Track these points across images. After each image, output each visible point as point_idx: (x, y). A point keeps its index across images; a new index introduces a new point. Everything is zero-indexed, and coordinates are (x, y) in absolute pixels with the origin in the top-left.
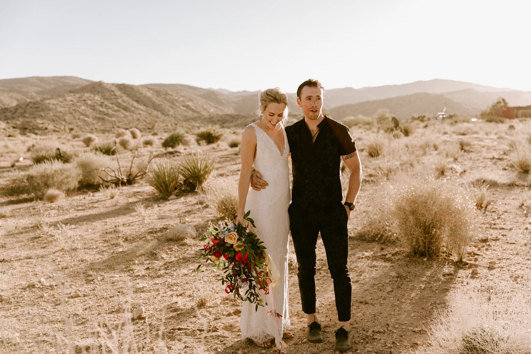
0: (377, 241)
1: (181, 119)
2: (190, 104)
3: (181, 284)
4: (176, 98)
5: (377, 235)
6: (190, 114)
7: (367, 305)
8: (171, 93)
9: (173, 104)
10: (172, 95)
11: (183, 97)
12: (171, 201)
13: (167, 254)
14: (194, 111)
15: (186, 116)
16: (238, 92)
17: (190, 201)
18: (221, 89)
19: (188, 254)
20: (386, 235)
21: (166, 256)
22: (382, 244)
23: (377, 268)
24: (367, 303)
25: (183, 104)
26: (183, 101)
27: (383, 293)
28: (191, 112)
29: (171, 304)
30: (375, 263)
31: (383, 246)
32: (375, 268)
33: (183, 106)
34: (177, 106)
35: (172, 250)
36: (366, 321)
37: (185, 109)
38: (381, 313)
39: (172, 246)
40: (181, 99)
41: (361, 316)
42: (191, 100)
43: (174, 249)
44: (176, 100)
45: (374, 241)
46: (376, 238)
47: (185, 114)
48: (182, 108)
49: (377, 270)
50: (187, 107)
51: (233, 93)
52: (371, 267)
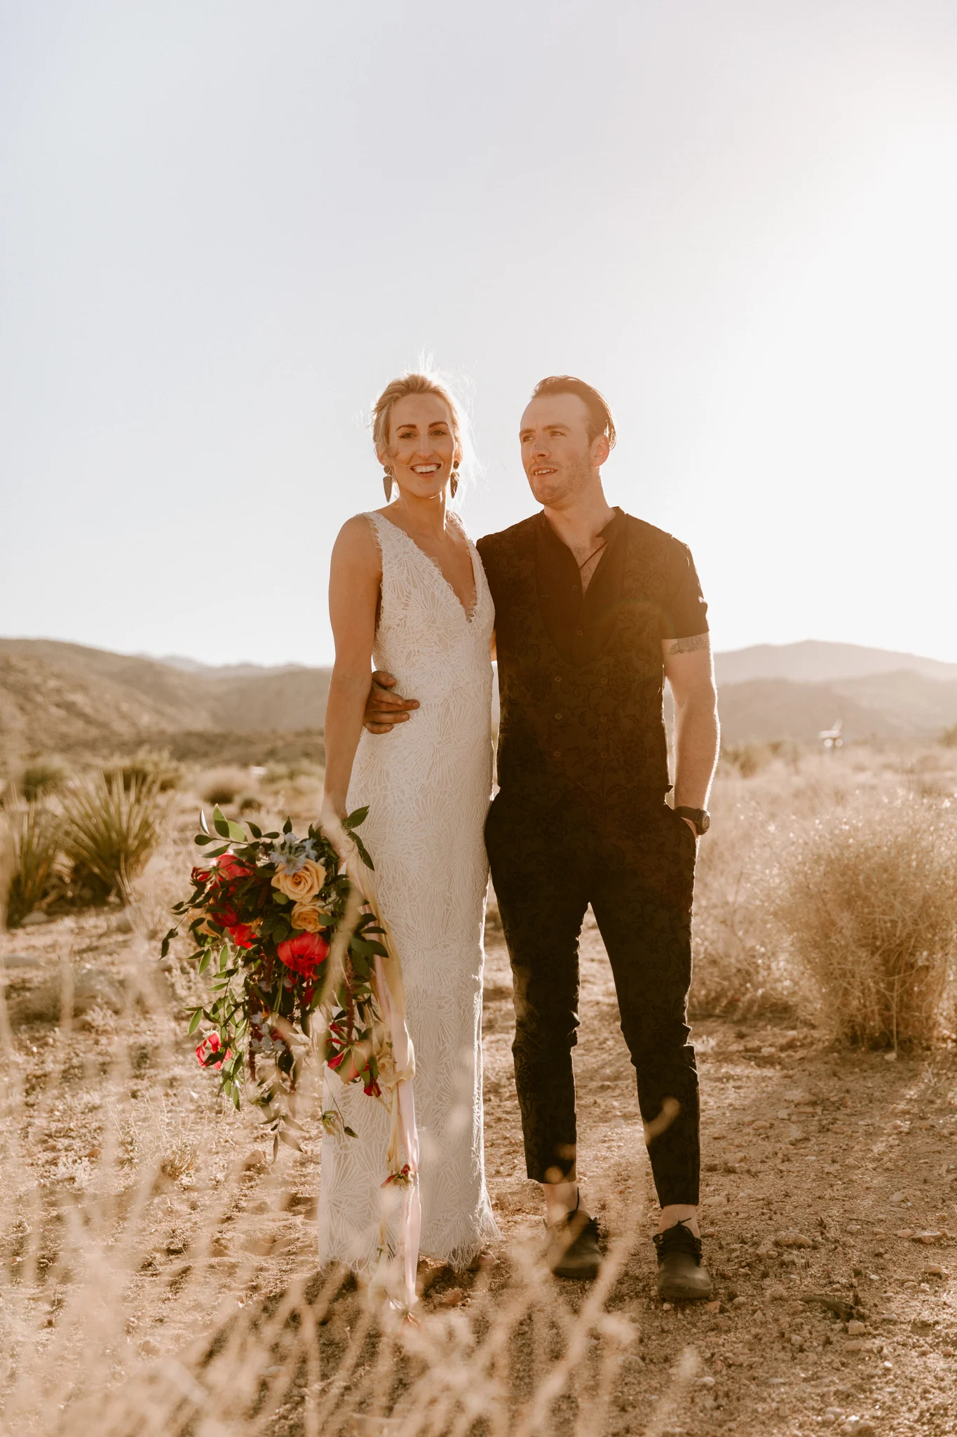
0: (718, 1017)
1: (50, 743)
2: (78, 698)
3: (84, 1130)
4: (37, 680)
5: (717, 999)
6: (76, 728)
7: (732, 1176)
8: (23, 665)
9: (27, 698)
10: (23, 671)
11: (58, 676)
12: (30, 929)
13: (27, 1054)
14: (88, 720)
15: (63, 736)
16: (226, 668)
17: (96, 927)
18: (173, 658)
19: (99, 1054)
20: (748, 996)
21: (25, 1057)
22: (738, 1022)
23: (739, 1083)
24: (730, 1171)
25: (57, 698)
26: (58, 691)
27: (778, 1145)
28: (79, 724)
29: (52, 1183)
30: (726, 1069)
31: (744, 1029)
32: (732, 1083)
33: (58, 705)
34: (38, 706)
35: (46, 1044)
36: (742, 1215)
37: (62, 713)
38: (787, 1195)
39: (42, 1033)
40: (52, 683)
41: (720, 1205)
42: (83, 688)
43: (51, 1041)
44: (37, 688)
45: (710, 1016)
46: (714, 1008)
47: (64, 728)
48: (54, 710)
49: (739, 1088)
50: (70, 707)
51: (211, 670)
52: (720, 1080)
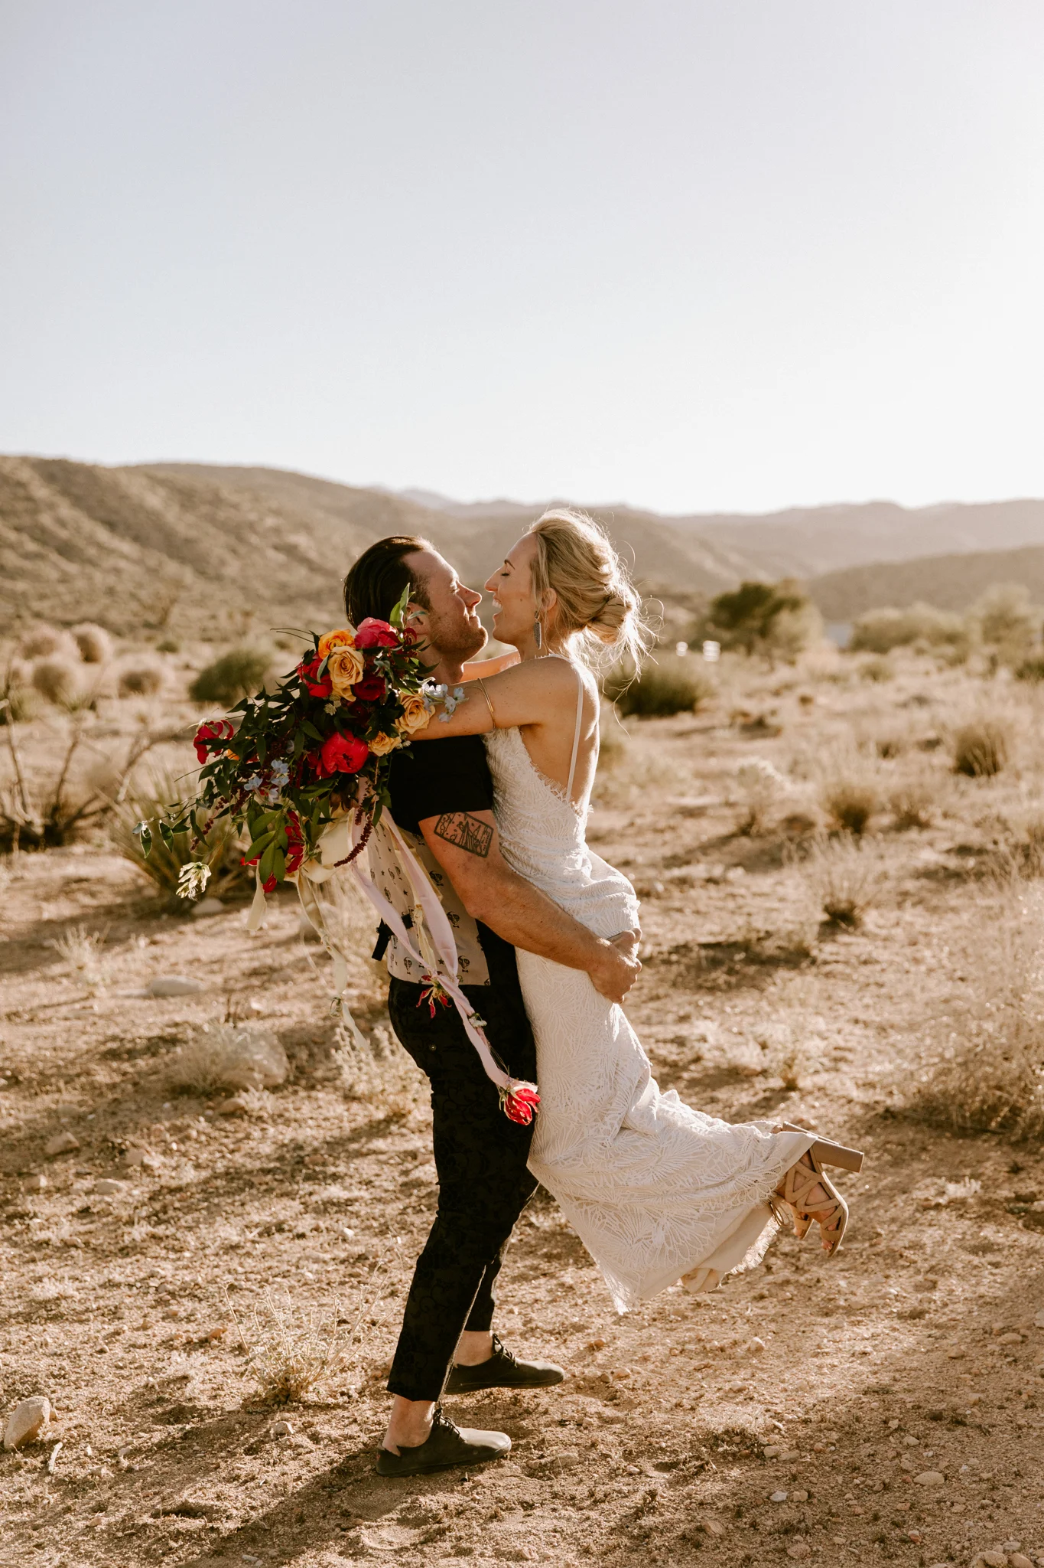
0: (994, 1133)
1: (266, 593)
2: (301, 540)
3: (212, 1288)
4: (252, 516)
5: (994, 1109)
6: (298, 576)
7: (959, 1431)
8: (234, 498)
9: (240, 539)
10: (235, 506)
11: (277, 513)
12: (202, 924)
13: (164, 1153)
14: (313, 567)
15: (283, 586)
16: (479, 505)
17: (275, 927)
18: (415, 491)
19: (248, 1155)
20: (1033, 1108)
21: (162, 1158)
22: (1016, 1145)
23: (997, 1258)
24: (958, 1422)
25: (275, 540)
26: (277, 531)
27: (1026, 1376)
28: (302, 572)
29: (162, 1384)
30: (989, 1232)
31: (1020, 1158)
32: (990, 1257)
33: (276, 548)
34: (255, 549)
35: (188, 1138)
36: (957, 1508)
37: (281, 557)
38: (1017, 1474)
39: (187, 1120)
40: (270, 521)
41: (936, 1487)
42: (307, 528)
43: (194, 1134)
44: (252, 526)
45: (985, 1131)
46: (990, 1119)
47: (283, 576)
48: (271, 554)
49: (996, 1265)
50: (291, 550)
51: (460, 506)
52: (974, 1251)
